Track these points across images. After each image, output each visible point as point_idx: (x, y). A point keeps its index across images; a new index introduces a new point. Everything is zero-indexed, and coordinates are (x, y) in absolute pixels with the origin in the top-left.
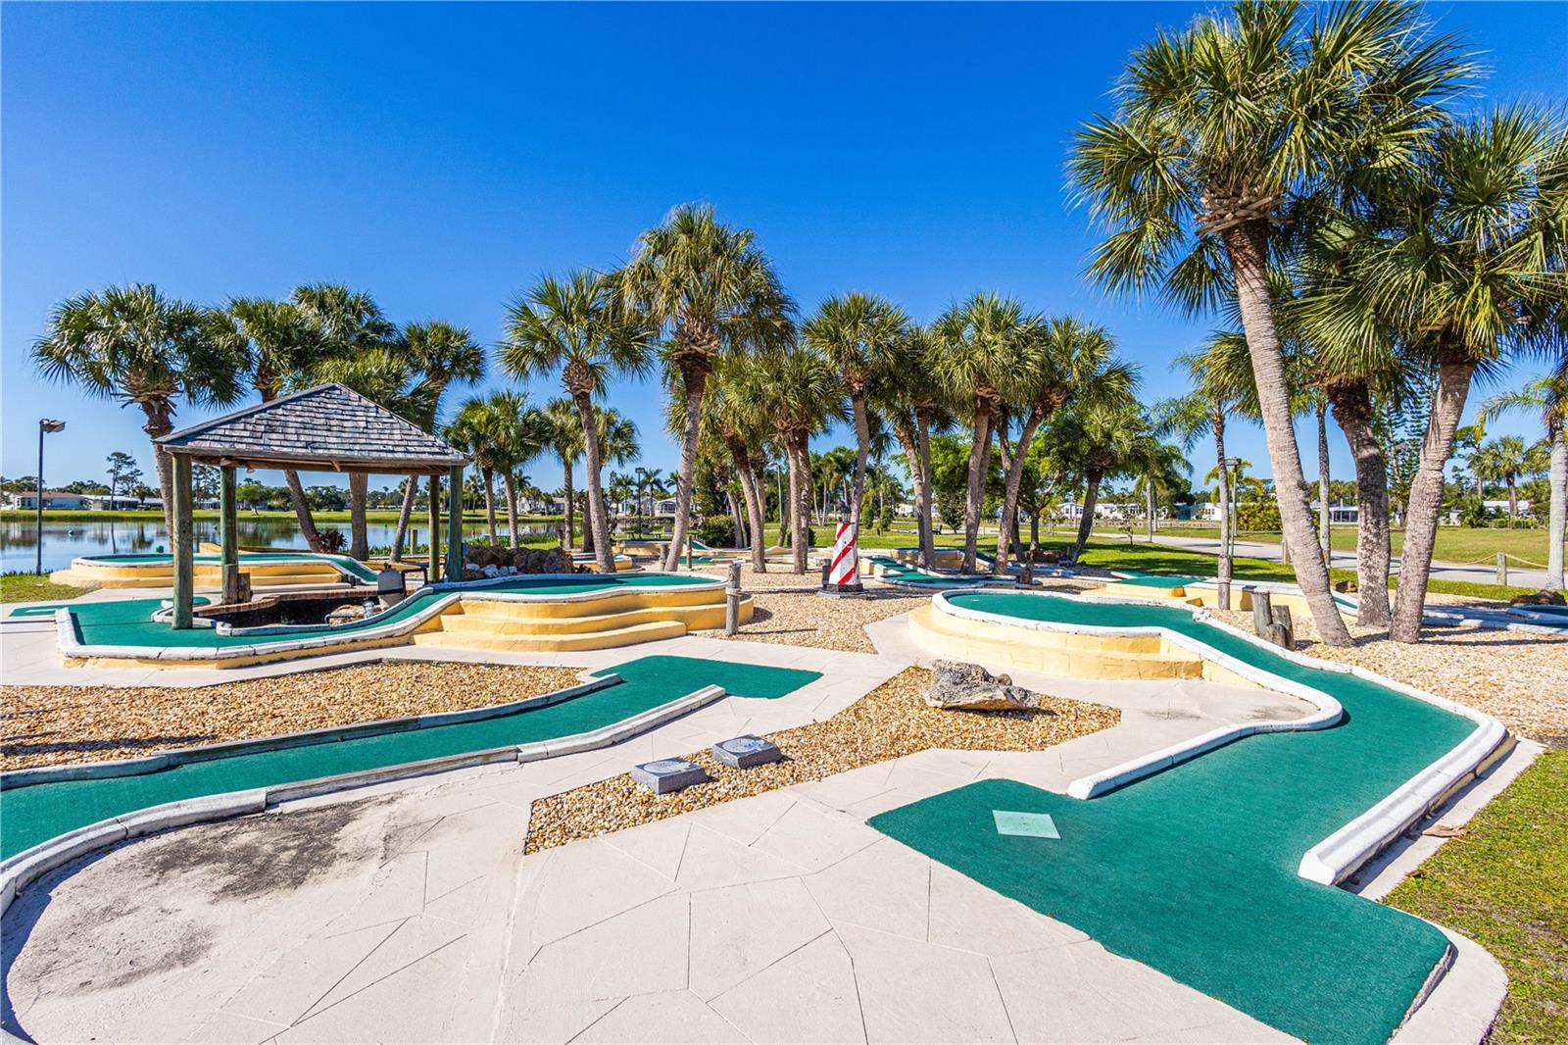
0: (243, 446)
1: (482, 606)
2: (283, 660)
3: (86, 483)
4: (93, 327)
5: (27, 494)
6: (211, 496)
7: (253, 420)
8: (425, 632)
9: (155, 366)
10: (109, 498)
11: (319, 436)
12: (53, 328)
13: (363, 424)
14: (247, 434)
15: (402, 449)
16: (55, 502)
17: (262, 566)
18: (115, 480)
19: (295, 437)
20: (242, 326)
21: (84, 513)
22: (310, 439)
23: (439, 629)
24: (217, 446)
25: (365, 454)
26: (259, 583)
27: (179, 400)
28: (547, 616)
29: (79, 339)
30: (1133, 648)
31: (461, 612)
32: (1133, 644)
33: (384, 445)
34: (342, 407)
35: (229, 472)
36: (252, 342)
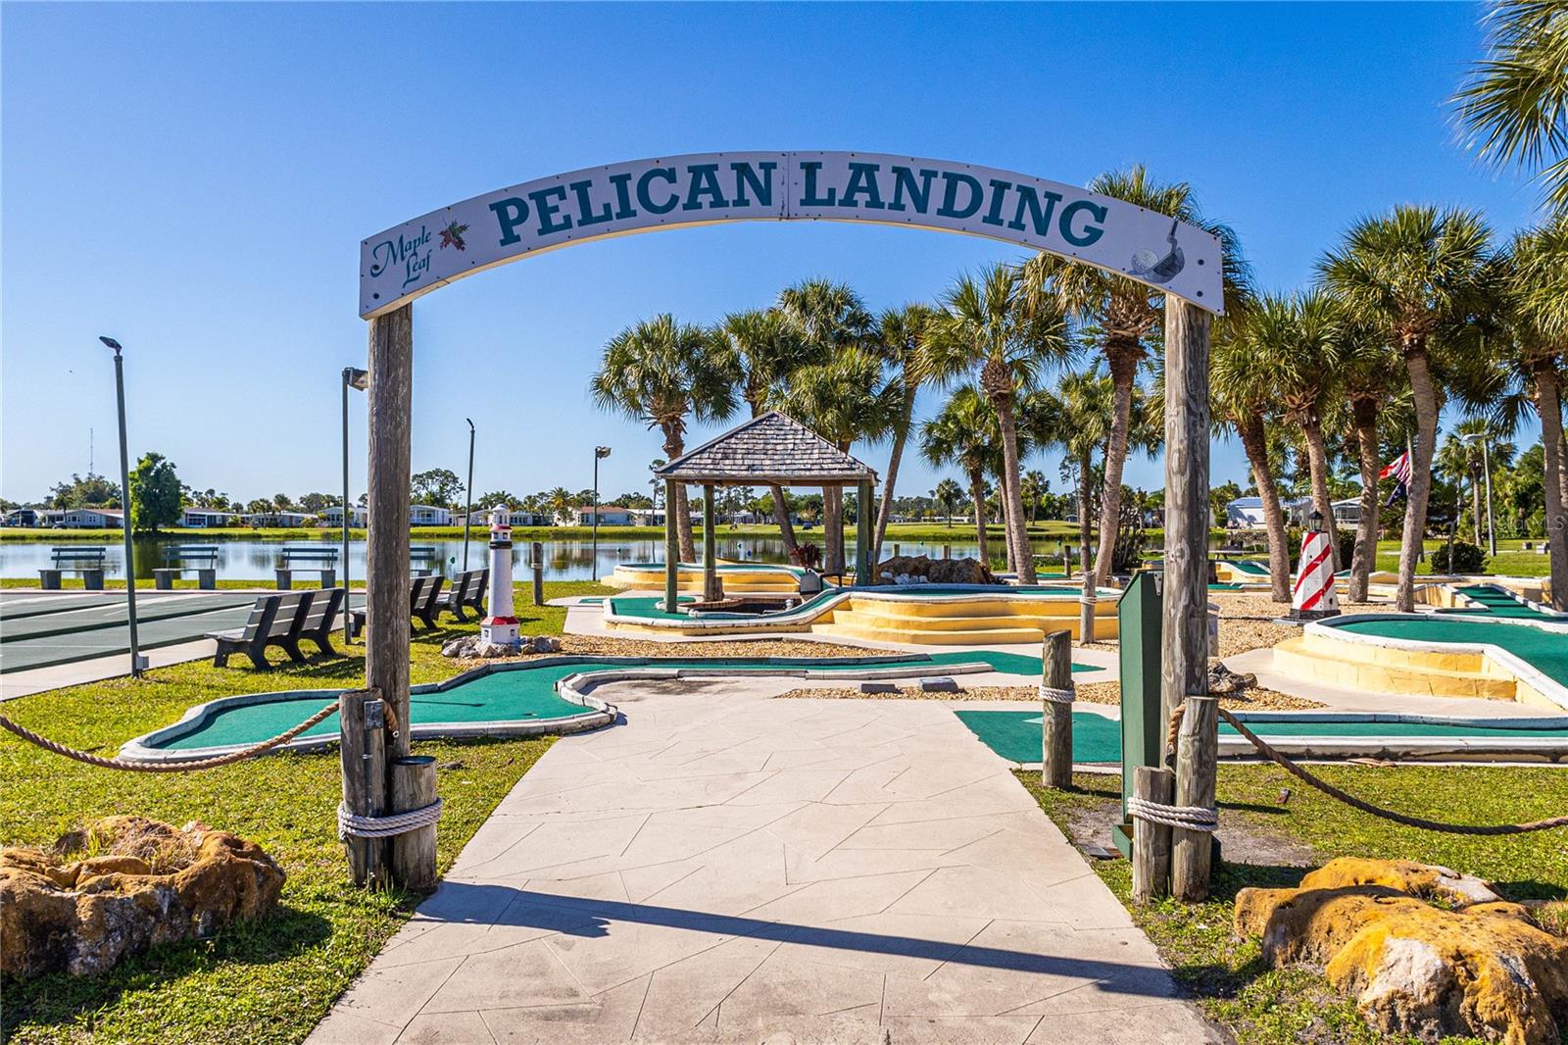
0: (707, 472)
1: (868, 605)
2: (721, 634)
3: (633, 496)
4: (630, 362)
5: (587, 510)
6: (742, 508)
7: (714, 450)
8: (820, 623)
9: (670, 391)
10: (649, 512)
11: (756, 459)
12: (604, 366)
13: (791, 446)
14: (710, 461)
15: (818, 467)
16: (607, 517)
17: (738, 574)
18: (656, 492)
19: (740, 462)
20: (735, 342)
21: (629, 529)
22: (750, 462)
23: (832, 622)
24: (691, 472)
25: (789, 473)
26: (729, 588)
27: (688, 419)
28: (913, 615)
29: (620, 373)
30: (1445, 664)
31: (850, 609)
32: (1445, 660)
33: (804, 464)
34: (777, 432)
35: (709, 490)
36: (743, 356)
